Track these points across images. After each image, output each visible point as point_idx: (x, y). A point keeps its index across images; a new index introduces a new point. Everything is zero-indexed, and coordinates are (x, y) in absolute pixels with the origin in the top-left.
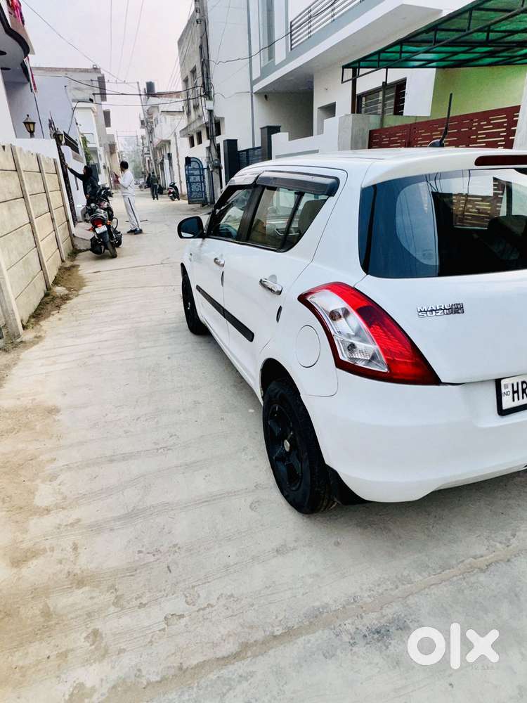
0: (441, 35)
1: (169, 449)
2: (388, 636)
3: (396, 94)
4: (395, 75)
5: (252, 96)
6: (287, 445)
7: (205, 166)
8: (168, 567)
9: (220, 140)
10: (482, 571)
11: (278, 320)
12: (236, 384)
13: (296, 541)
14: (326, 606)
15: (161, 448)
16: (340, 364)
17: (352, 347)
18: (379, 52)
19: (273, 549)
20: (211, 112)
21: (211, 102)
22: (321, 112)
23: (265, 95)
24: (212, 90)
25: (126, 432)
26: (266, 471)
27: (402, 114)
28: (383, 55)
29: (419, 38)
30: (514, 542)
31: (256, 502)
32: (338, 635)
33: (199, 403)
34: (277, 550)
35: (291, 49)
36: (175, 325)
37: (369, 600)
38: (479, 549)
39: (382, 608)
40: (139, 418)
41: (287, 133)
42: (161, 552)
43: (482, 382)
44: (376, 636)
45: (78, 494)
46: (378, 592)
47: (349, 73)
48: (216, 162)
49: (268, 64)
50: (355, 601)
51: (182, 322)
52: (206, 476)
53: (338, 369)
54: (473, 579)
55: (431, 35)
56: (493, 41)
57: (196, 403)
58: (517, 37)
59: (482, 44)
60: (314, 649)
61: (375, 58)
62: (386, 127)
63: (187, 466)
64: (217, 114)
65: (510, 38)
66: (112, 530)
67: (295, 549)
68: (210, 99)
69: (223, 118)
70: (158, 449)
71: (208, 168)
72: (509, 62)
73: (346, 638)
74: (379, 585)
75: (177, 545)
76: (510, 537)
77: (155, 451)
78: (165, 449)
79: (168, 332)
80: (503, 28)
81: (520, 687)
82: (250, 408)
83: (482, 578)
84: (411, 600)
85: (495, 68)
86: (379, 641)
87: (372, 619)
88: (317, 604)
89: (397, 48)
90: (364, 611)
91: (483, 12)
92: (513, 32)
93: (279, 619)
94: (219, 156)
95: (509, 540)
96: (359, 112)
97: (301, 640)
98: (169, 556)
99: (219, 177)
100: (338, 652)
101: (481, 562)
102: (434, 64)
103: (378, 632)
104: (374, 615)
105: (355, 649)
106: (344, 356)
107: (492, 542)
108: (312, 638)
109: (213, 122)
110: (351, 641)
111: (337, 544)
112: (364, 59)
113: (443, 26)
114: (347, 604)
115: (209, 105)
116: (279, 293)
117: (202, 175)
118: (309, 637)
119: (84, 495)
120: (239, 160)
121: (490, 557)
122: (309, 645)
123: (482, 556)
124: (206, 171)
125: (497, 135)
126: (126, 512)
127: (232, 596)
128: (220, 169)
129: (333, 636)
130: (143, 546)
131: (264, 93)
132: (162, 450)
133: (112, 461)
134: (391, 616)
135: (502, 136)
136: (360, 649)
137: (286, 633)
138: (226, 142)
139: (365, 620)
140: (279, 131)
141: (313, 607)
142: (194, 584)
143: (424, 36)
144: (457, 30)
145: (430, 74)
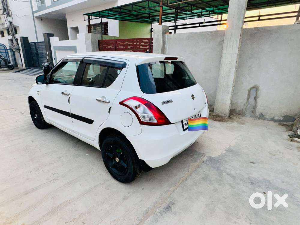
0: (122, 10)
1: (56, 180)
2: (170, 208)
3: (104, 27)
4: (104, 20)
5: (34, 18)
6: (117, 160)
7: (8, 48)
8: (83, 222)
9: (17, 36)
10: (186, 180)
11: (109, 112)
12: (74, 146)
13: (129, 193)
14: (149, 208)
15: (52, 180)
16: (141, 123)
17: (144, 117)
18: (99, 12)
19: (122, 199)
20: (11, 23)
21: (11, 18)
22: (71, 30)
23: (41, 19)
24: (10, 12)
25: (27, 179)
26: (105, 174)
27: (108, 35)
28: (101, 13)
29: (114, 10)
30: (190, 170)
31: (107, 186)
32: (156, 215)
33: (61, 158)
34: (124, 199)
35: (54, 2)
36: (26, 127)
37: (160, 201)
38: (182, 175)
39: (165, 201)
40: (31, 171)
41: (58, 37)
42: (76, 219)
43: (178, 122)
44: (167, 209)
45: (15, 214)
46: (162, 197)
47: (86, 17)
48: (17, 47)
49: (41, 6)
50: (157, 203)
51: (31, 124)
52: (81, 184)
53: (141, 125)
54: (184, 183)
55: (119, 10)
56: (138, 15)
57: (59, 158)
58: (145, 15)
59: (134, 15)
60: (151, 222)
61: (98, 13)
62: (104, 39)
63: (69, 183)
64: (15, 24)
65: (142, 15)
66: (45, 221)
67: (130, 196)
68: (9, 16)
69: (18, 27)
70: (50, 181)
71: (10, 49)
72: (142, 22)
73: (159, 214)
74: (161, 196)
75: (82, 213)
76: (188, 169)
77: (49, 182)
78: (54, 180)
79: (25, 130)
80: (141, 12)
81: (206, 205)
82: (86, 154)
83: (186, 182)
84: (171, 196)
85: (137, 23)
86: (168, 210)
87: (164, 206)
88: (146, 209)
89: (107, 12)
90: (161, 205)
91: (136, 6)
92: (144, 14)
93: (136, 219)
94: (18, 44)
95: (188, 170)
96: (91, 32)
97: (146, 222)
98: (81, 218)
99: (19, 54)
100: (159, 219)
101: (184, 178)
102: (118, 19)
103: (167, 208)
104: (164, 204)
105: (163, 216)
106: (143, 120)
107: (185, 172)
108: (149, 219)
109: (13, 27)
110: (161, 214)
111: (143, 189)
112: (93, 13)
113: (123, 8)
114: (155, 205)
115: (10, 19)
116: (109, 102)
117: (7, 53)
118: (148, 220)
119: (20, 213)
120: (30, 47)
121: (186, 176)
122: (149, 222)
123: (184, 177)
124: (9, 51)
125: (146, 46)
126: (49, 211)
127: (115, 220)
128: (20, 50)
129: (155, 216)
130: (66, 220)
131: (40, 17)
132: (52, 181)
133: (26, 194)
134: (168, 202)
135: (148, 47)
136: (164, 215)
137: (140, 222)
138: (22, 38)
139: (162, 207)
140: (53, 36)
141: (145, 210)
142: (98, 223)
143: (116, 10)
144: (127, 10)
145: (116, 22)
